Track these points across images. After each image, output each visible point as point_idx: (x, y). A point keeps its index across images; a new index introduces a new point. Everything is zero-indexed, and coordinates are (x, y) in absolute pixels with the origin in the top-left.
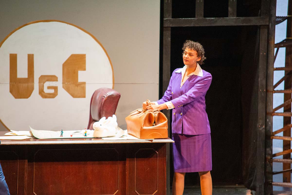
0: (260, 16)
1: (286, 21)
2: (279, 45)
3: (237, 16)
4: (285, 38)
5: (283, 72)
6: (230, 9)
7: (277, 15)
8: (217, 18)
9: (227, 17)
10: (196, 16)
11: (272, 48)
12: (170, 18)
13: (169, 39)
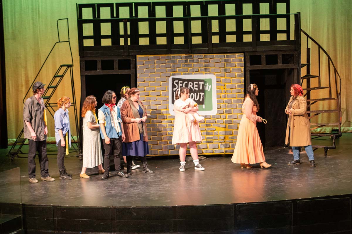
0: (293, 63)
1: (306, 66)
2: (303, 78)
3: (282, 64)
4: (306, 74)
5: (306, 91)
6: (279, 61)
7: (302, 63)
8: (272, 65)
9: (277, 64)
10: (262, 64)
11: (300, 79)
12: (249, 65)
13: (249, 76)
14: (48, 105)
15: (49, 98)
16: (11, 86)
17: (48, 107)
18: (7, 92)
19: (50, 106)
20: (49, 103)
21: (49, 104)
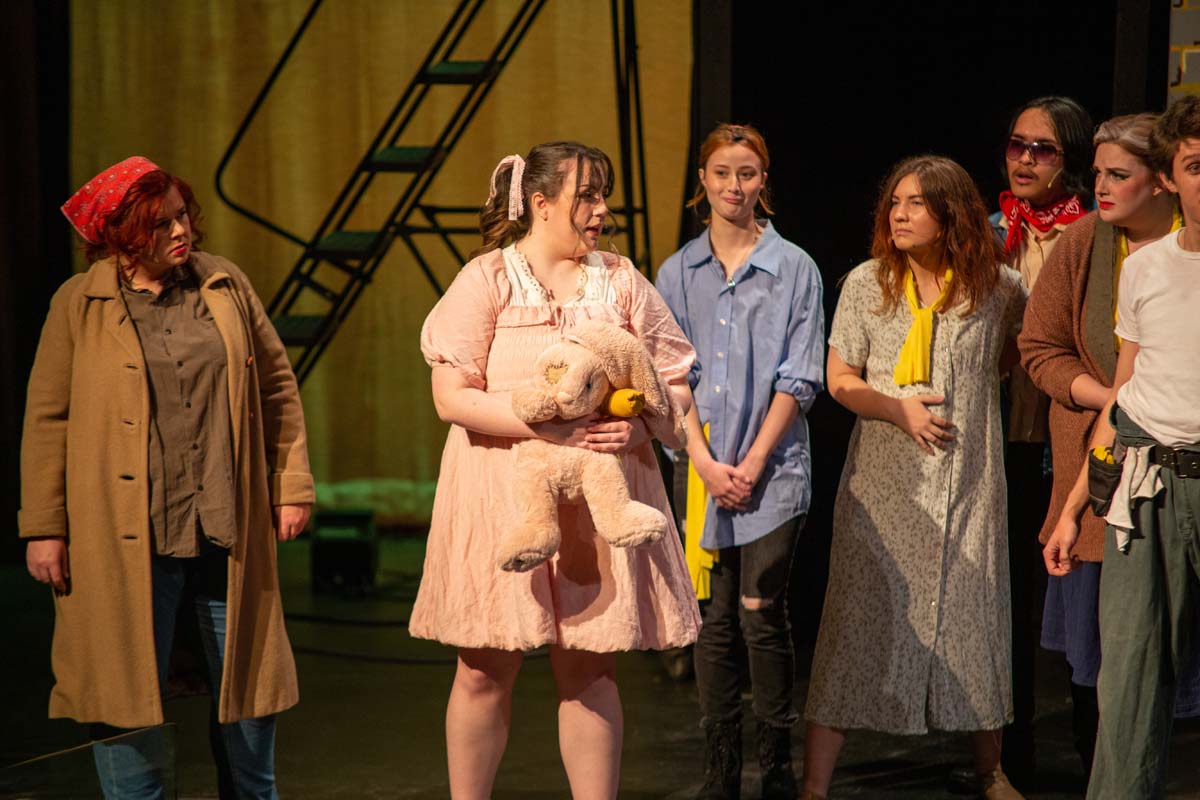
14: (417, 219)
15: (427, 162)
16: (110, 52)
17: (417, 238)
18: (78, 93)
19: (435, 229)
20: (426, 200)
21: (430, 212)
